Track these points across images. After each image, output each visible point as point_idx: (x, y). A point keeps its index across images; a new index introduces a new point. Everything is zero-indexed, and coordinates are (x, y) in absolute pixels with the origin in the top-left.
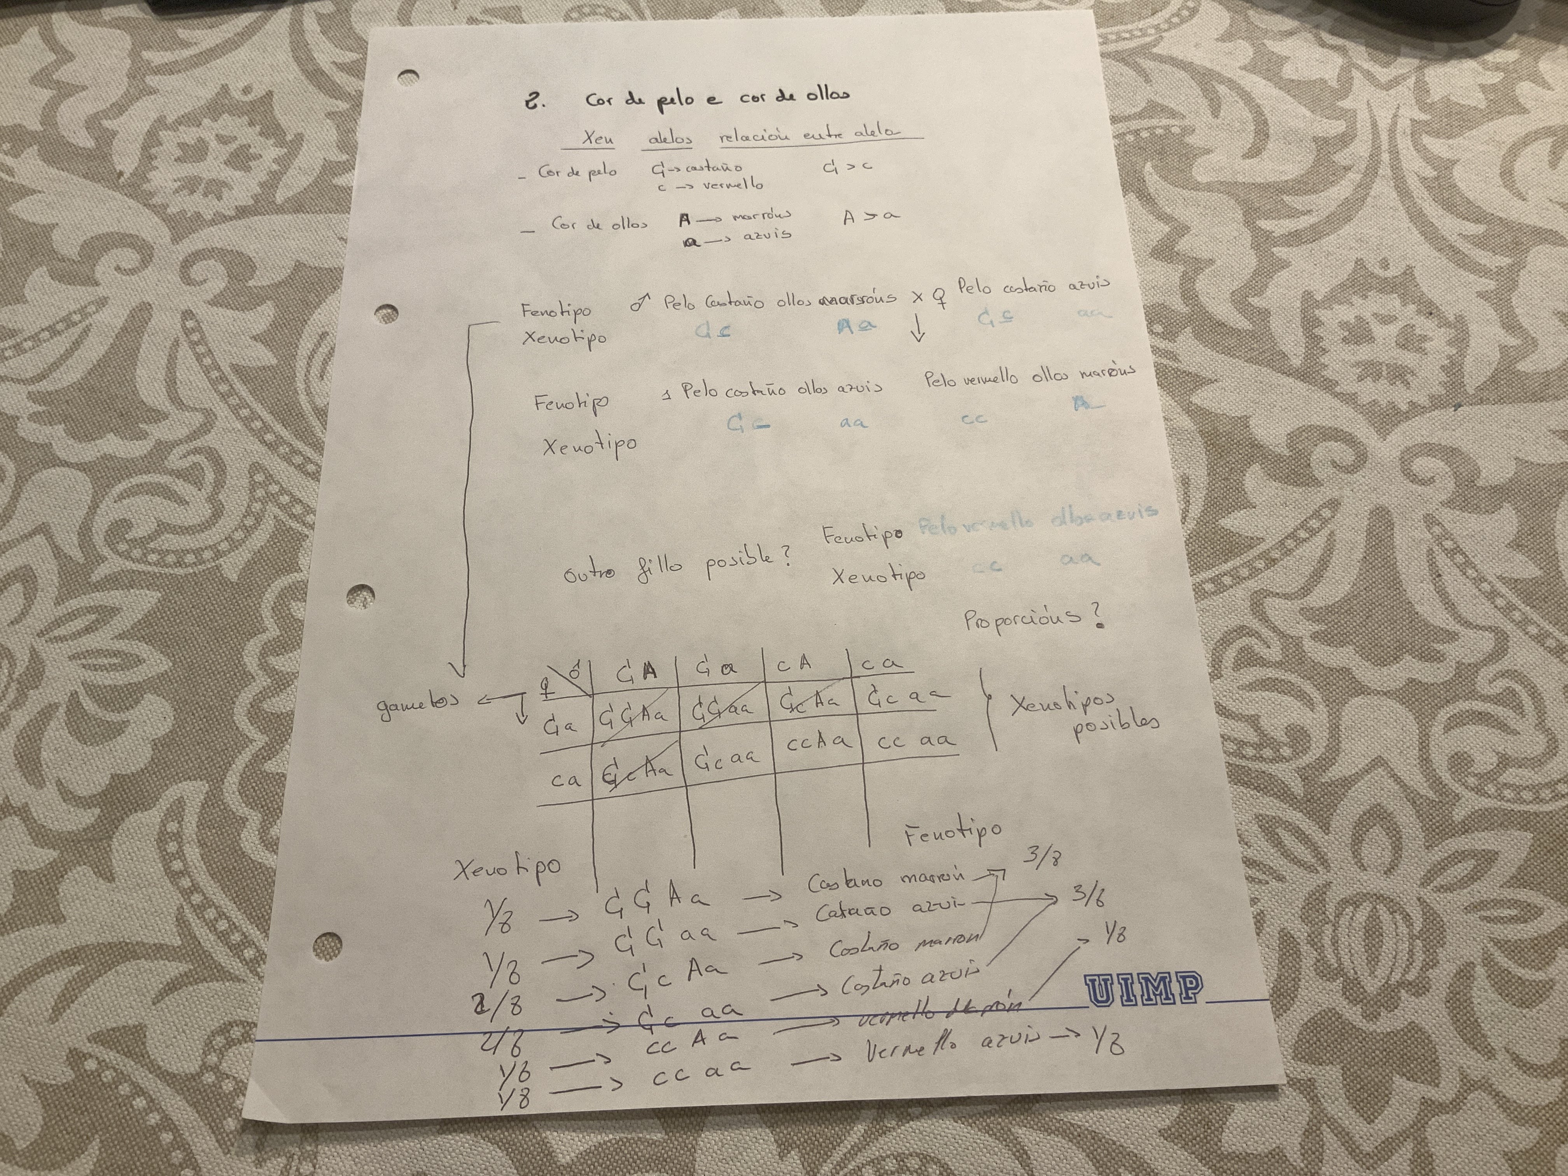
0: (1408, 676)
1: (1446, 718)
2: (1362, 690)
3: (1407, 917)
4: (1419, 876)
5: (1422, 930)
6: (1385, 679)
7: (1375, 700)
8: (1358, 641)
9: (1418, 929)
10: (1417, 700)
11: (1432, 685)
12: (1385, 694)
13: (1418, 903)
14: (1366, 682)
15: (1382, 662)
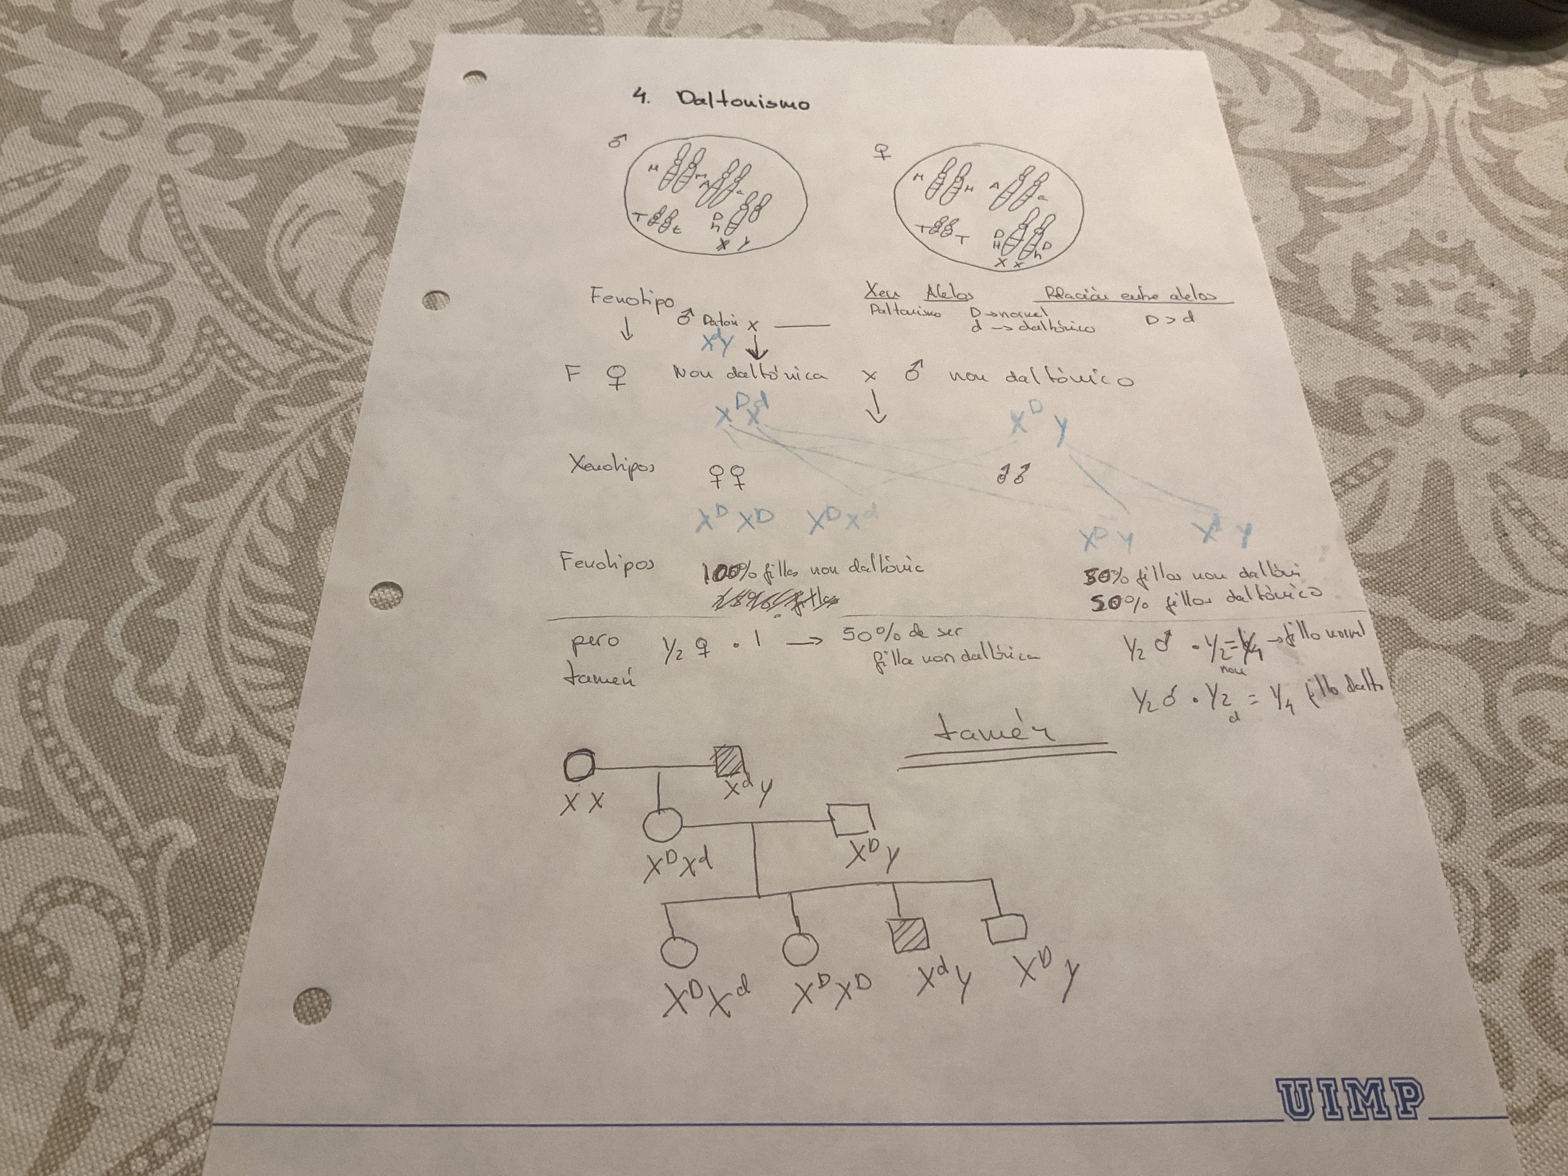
0: (1471, 633)
1: (1515, 679)
2: (1420, 643)
3: (1472, 891)
4: (1486, 847)
5: (1490, 907)
6: (1445, 633)
7: (1431, 653)
8: (1413, 592)
9: (1486, 906)
10: (1482, 659)
11: (1500, 644)
12: (1446, 649)
13: (1485, 877)
14: (1423, 635)
15: (1441, 616)
